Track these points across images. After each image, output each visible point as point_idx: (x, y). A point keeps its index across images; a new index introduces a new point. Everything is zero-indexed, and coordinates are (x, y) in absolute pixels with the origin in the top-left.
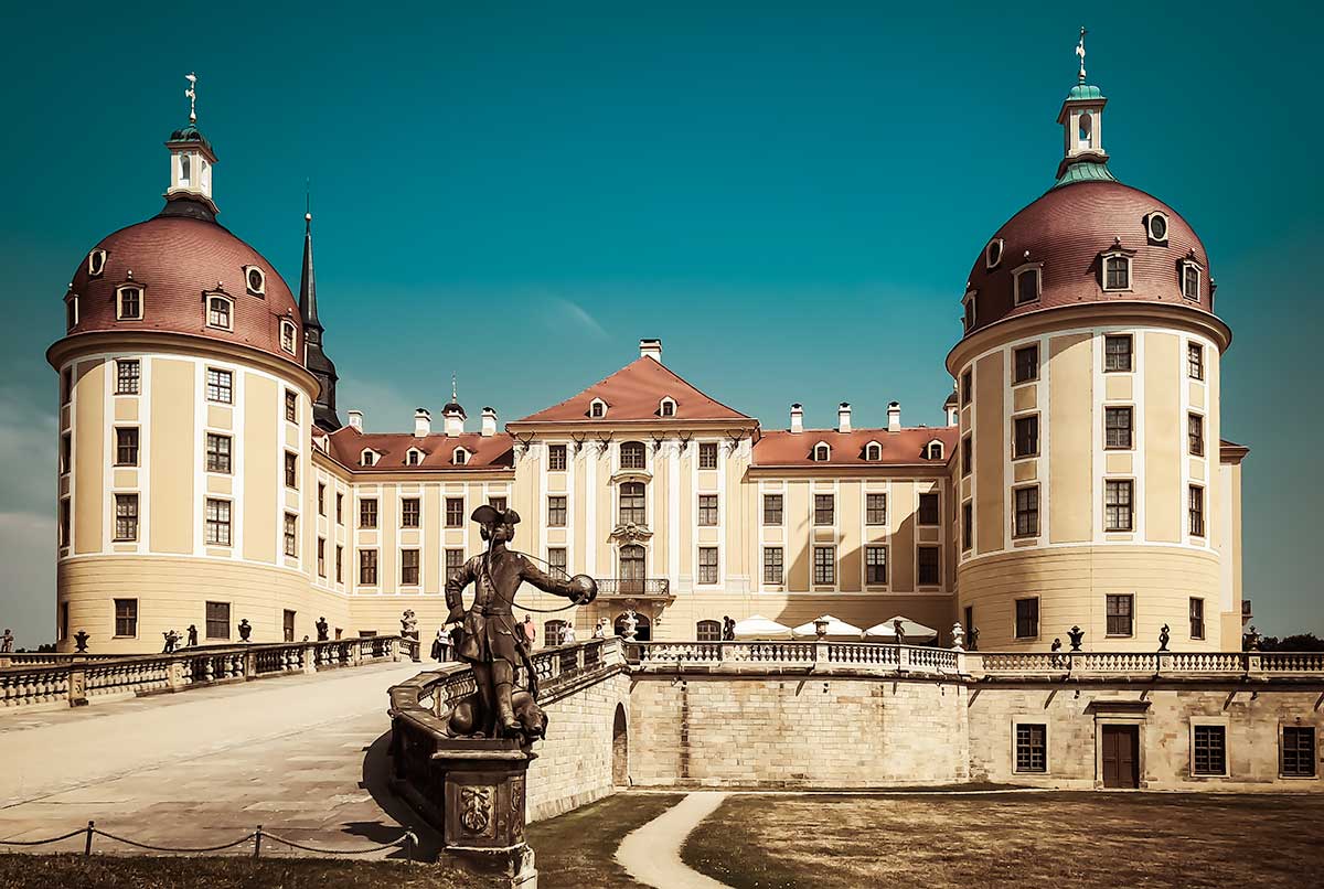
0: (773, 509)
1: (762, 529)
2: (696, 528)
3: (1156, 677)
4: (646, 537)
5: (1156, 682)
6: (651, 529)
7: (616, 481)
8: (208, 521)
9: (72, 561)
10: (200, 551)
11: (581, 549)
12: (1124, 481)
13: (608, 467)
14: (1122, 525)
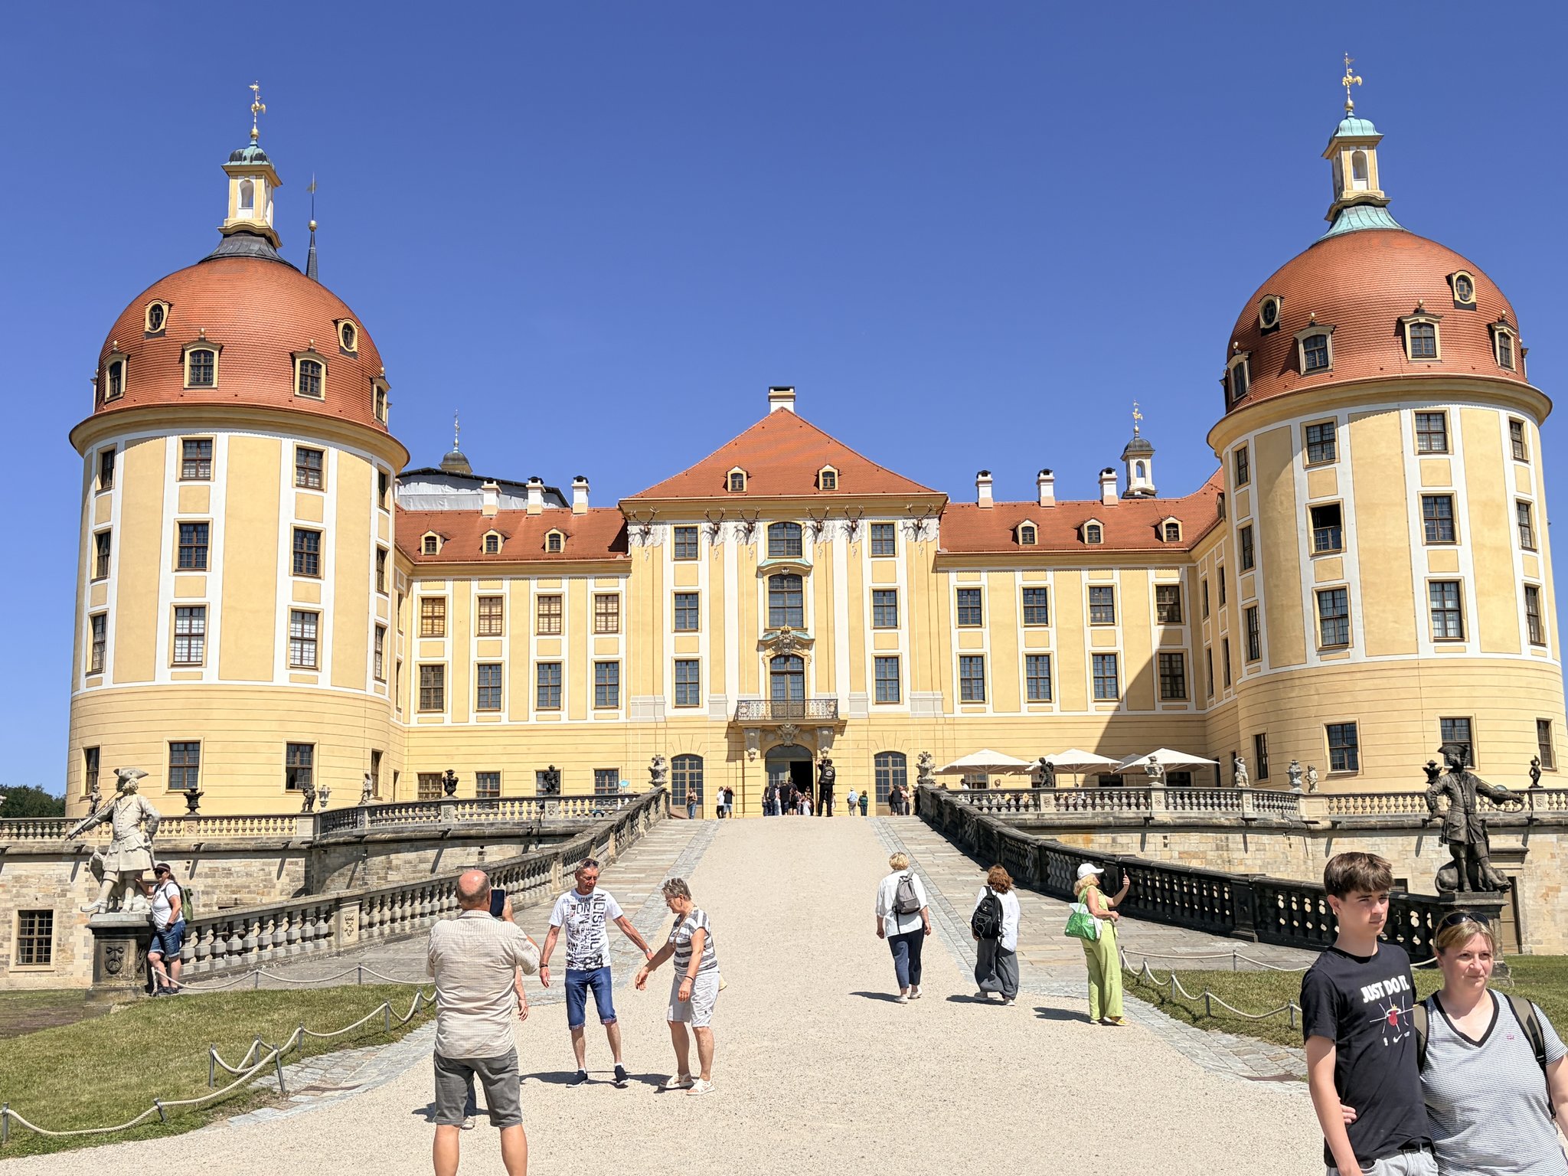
0: (970, 606)
1: (955, 632)
2: (870, 633)
3: (1531, 820)
4: (808, 644)
5: (1531, 825)
6: (811, 634)
7: (764, 574)
8: (292, 638)
9: (109, 694)
10: (282, 676)
11: (719, 662)
12: (1450, 582)
13: (753, 555)
14: (1452, 633)
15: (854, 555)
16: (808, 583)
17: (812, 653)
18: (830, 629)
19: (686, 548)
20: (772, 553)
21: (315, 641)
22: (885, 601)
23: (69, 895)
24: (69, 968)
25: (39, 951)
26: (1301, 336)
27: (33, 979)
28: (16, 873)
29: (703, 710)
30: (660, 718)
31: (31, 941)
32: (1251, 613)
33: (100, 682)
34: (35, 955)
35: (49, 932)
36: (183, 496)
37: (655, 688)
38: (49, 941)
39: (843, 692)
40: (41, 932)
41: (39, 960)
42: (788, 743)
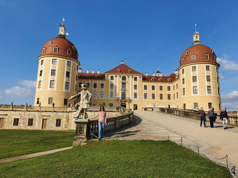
0: (145, 87)
1: (144, 90)
2: (134, 90)
7: (121, 82)
8: (65, 85)
9: (41, 91)
10: (64, 90)
11: (116, 92)
12: (210, 86)
15: (132, 80)
17: (127, 92)
18: (129, 89)
21: (68, 86)
23: (36, 117)
24: (35, 127)
25: (31, 124)
26: (192, 56)
27: (30, 128)
28: (29, 114)
29: (114, 98)
30: (108, 99)
32: (184, 89)
35: (33, 122)
36: (52, 66)
37: (108, 95)
39: (130, 97)
42: (123, 103)
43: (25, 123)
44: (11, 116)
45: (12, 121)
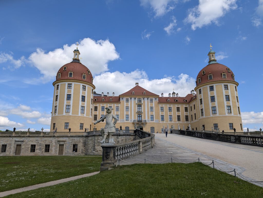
0: (162, 109)
1: (160, 112)
2: (150, 112)
6: (143, 112)
7: (137, 104)
8: (81, 109)
9: (57, 116)
10: (80, 115)
11: (131, 115)
12: (229, 106)
13: (135, 102)
14: (230, 112)
15: (148, 102)
16: (142, 106)
17: (143, 114)
18: (145, 111)
19: (127, 101)
20: (138, 102)
21: (84, 110)
22: (152, 108)
23: (52, 143)
24: (52, 153)
25: (48, 150)
26: (208, 75)
27: (47, 154)
28: (45, 139)
29: (129, 121)
30: (124, 122)
31: (47, 149)
32: (202, 110)
33: (56, 115)
34: (47, 151)
35: (49, 148)
36: (68, 91)
37: (123, 118)
38: (49, 149)
39: (146, 119)
40: (48, 148)
41: (48, 152)
42: (140, 125)
43: (41, 149)
44: (28, 142)
45: (28, 148)
